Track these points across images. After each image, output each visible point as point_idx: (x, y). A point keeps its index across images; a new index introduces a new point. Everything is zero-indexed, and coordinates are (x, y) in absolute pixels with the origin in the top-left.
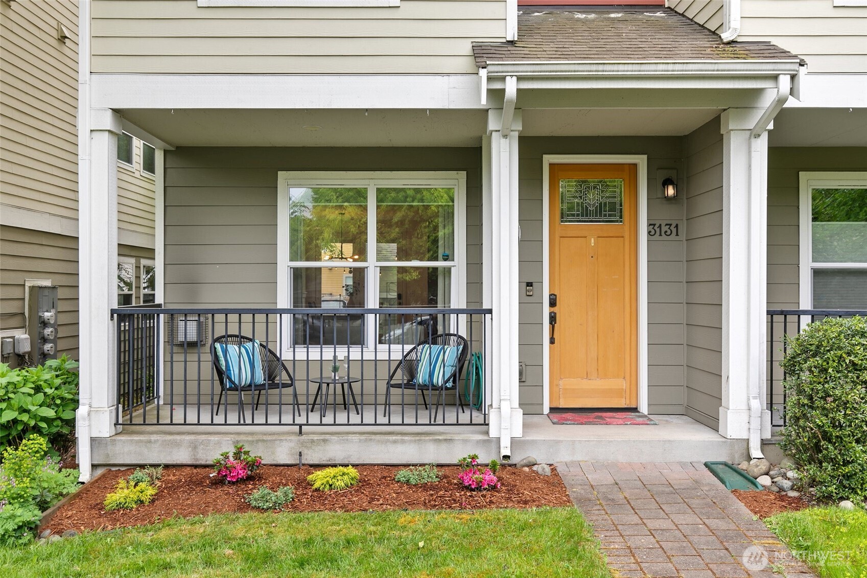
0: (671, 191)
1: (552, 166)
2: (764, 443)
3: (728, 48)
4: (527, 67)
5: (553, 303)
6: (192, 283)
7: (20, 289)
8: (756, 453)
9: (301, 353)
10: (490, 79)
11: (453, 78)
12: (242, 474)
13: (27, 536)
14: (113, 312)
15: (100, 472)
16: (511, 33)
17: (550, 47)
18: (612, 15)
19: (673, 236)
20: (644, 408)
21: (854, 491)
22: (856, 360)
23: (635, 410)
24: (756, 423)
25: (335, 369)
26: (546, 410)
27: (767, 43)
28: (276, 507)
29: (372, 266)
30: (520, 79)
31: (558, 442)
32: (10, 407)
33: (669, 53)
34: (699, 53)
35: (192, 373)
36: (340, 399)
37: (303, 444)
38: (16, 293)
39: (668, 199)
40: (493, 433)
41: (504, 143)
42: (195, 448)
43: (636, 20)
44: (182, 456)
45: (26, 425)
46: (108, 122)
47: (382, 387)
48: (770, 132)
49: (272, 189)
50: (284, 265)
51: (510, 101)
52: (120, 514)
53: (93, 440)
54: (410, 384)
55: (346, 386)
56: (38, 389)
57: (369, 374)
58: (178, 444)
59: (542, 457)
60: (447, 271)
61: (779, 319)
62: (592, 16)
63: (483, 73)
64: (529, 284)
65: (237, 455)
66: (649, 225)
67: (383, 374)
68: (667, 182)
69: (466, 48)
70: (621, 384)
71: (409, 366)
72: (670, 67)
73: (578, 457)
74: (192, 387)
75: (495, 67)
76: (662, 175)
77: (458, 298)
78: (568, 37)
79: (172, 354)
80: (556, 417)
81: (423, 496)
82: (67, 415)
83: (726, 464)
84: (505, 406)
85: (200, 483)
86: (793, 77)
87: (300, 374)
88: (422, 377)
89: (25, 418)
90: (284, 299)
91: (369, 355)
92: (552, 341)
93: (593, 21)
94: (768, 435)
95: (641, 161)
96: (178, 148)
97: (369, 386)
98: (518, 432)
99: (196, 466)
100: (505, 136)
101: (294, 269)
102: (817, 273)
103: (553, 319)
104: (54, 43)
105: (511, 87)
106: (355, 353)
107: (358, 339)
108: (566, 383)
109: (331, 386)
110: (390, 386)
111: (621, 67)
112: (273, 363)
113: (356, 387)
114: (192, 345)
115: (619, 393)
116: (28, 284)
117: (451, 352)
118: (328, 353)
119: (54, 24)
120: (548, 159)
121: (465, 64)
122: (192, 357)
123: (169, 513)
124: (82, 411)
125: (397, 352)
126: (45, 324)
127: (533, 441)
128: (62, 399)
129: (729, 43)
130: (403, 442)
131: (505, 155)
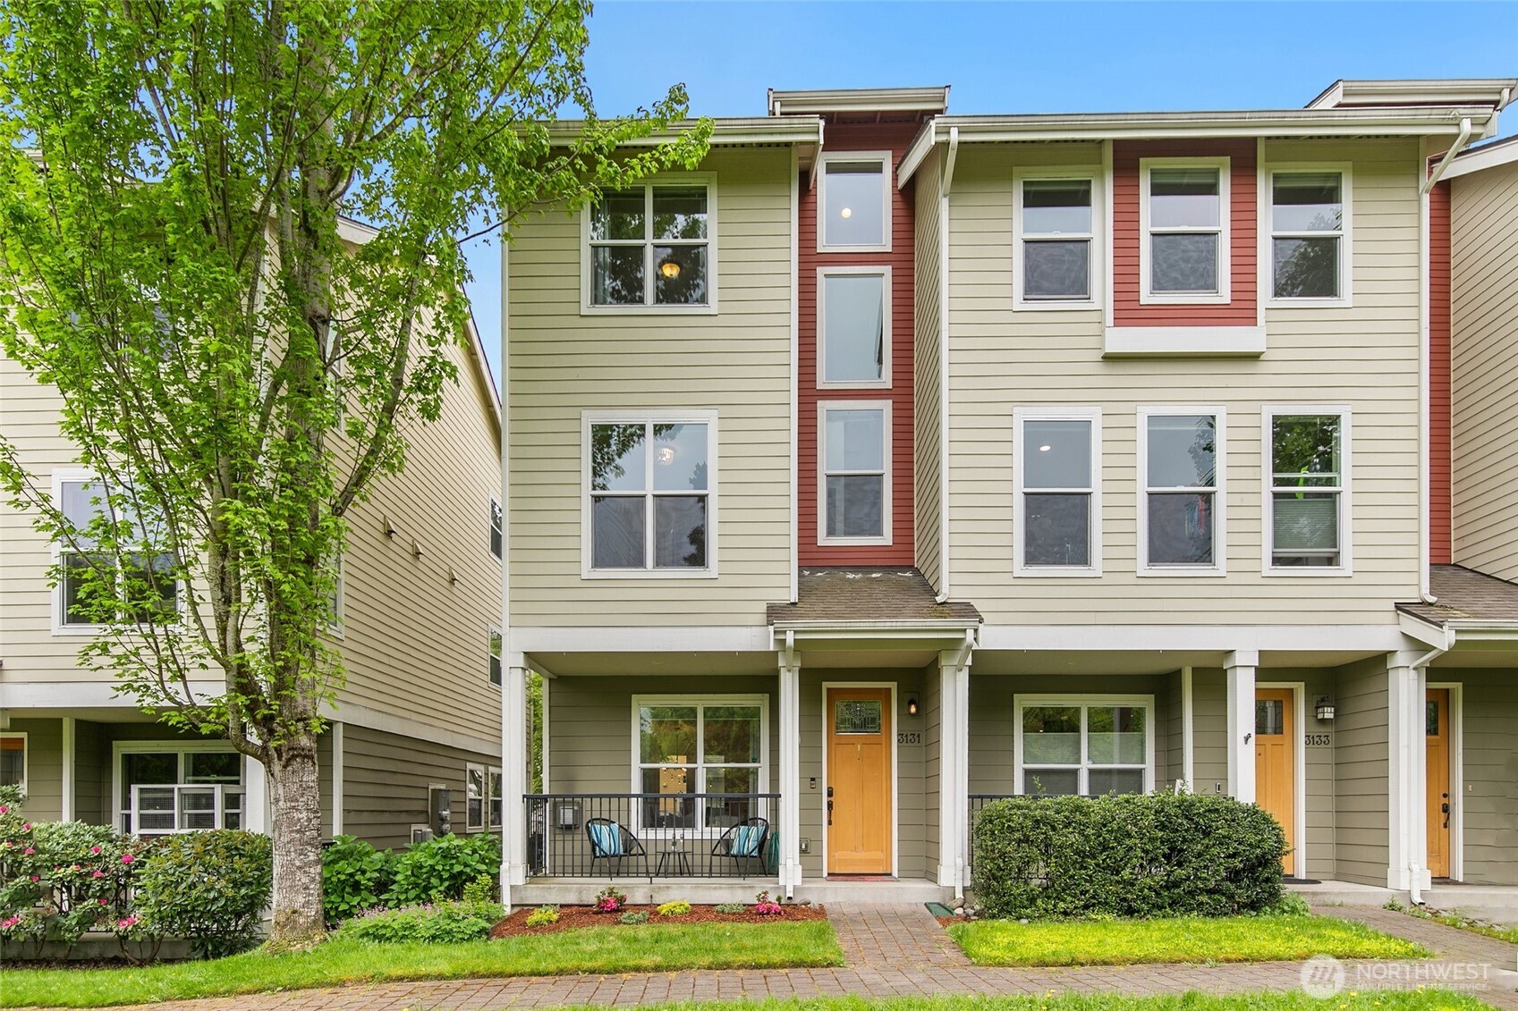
0: (913, 709)
1: (829, 690)
2: (965, 889)
3: (940, 608)
4: (801, 624)
5: (830, 794)
6: (570, 780)
7: (425, 791)
8: (959, 895)
9: (651, 834)
10: (775, 632)
11: (754, 629)
12: (614, 906)
13: (485, 937)
14: (524, 796)
15: (516, 910)
16: (794, 597)
17: (819, 607)
18: (874, 575)
19: (916, 744)
20: (895, 874)
21: (1010, 913)
22: (1013, 825)
23: (890, 874)
24: (960, 875)
25: (674, 844)
26: (825, 875)
27: (968, 604)
28: (639, 922)
29: (701, 768)
30: (795, 632)
31: (825, 888)
32: (458, 863)
33: (897, 613)
34: (918, 614)
35: (569, 850)
36: (678, 870)
37: (653, 890)
38: (421, 794)
39: (913, 715)
40: (781, 883)
41: (789, 675)
42: (580, 892)
43: (889, 580)
44: (571, 898)
45: (468, 875)
46: (521, 662)
47: (707, 860)
48: (970, 667)
49: (627, 709)
50: (637, 766)
51: (790, 648)
52: (537, 927)
53: (511, 886)
54: (727, 854)
55: (682, 856)
56: (474, 851)
57: (697, 850)
58: (569, 890)
59: (815, 901)
60: (755, 772)
61: (978, 801)
62: (859, 576)
63: (771, 628)
64: (813, 779)
65: (610, 894)
66: (899, 735)
67: (707, 850)
68: (911, 702)
69: (763, 608)
70: (880, 855)
71: (727, 843)
72: (894, 624)
73: (839, 900)
74: (568, 861)
75: (779, 624)
76: (908, 697)
77: (763, 787)
78: (835, 598)
79: (555, 835)
80: (829, 878)
81: (731, 917)
82: (494, 871)
83: (939, 904)
84: (790, 863)
85: (586, 913)
86: (976, 631)
87: (651, 850)
88: (734, 851)
89: (468, 870)
90: (636, 787)
91: (698, 836)
92: (830, 823)
93: (858, 581)
94: (968, 883)
95: (893, 686)
96: (559, 677)
97: (698, 859)
98: (798, 882)
99: (581, 906)
100: (789, 671)
101: (644, 769)
102: (1028, 773)
103: (830, 805)
104: (446, 584)
105: (790, 638)
106: (688, 834)
107: (691, 824)
108: (838, 855)
109: (672, 856)
110: (713, 854)
111: (862, 624)
112: (629, 842)
113: (689, 857)
114: (568, 827)
115: (878, 862)
116: (430, 787)
117: (754, 833)
118: (670, 833)
119: (447, 568)
120: (826, 685)
121: (762, 619)
122: (569, 837)
123: (569, 926)
124: (504, 867)
125: (717, 833)
126: (443, 820)
127: (809, 888)
128: (490, 859)
129: (942, 604)
130: (720, 888)
131: (789, 684)
